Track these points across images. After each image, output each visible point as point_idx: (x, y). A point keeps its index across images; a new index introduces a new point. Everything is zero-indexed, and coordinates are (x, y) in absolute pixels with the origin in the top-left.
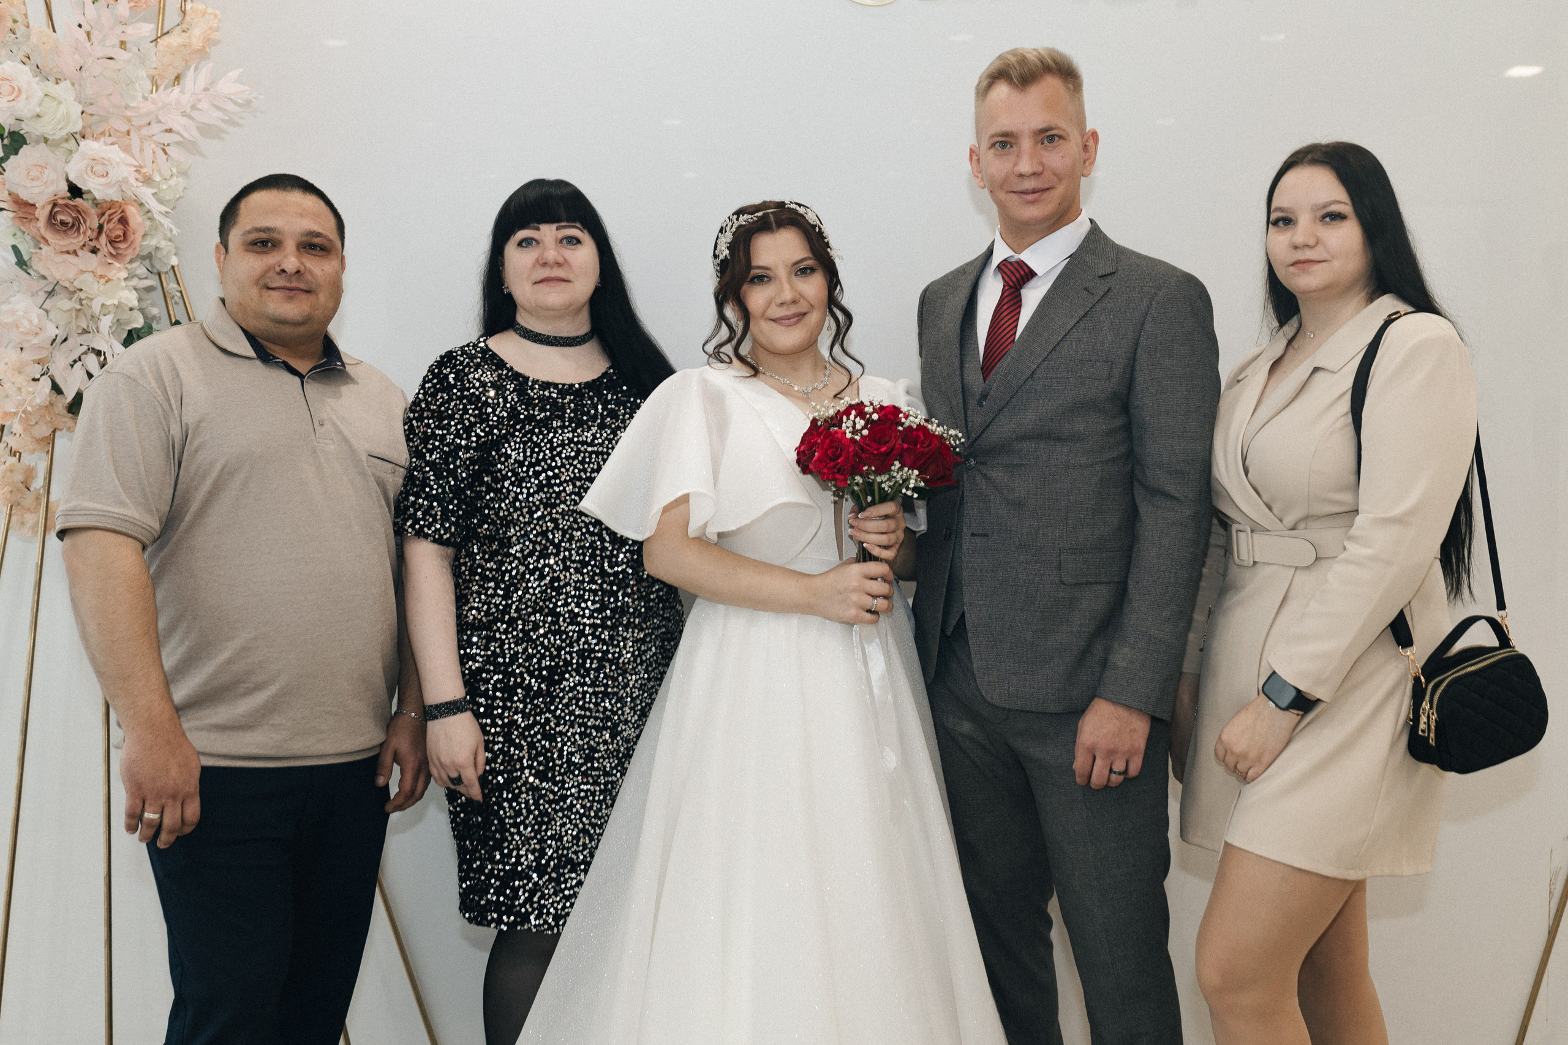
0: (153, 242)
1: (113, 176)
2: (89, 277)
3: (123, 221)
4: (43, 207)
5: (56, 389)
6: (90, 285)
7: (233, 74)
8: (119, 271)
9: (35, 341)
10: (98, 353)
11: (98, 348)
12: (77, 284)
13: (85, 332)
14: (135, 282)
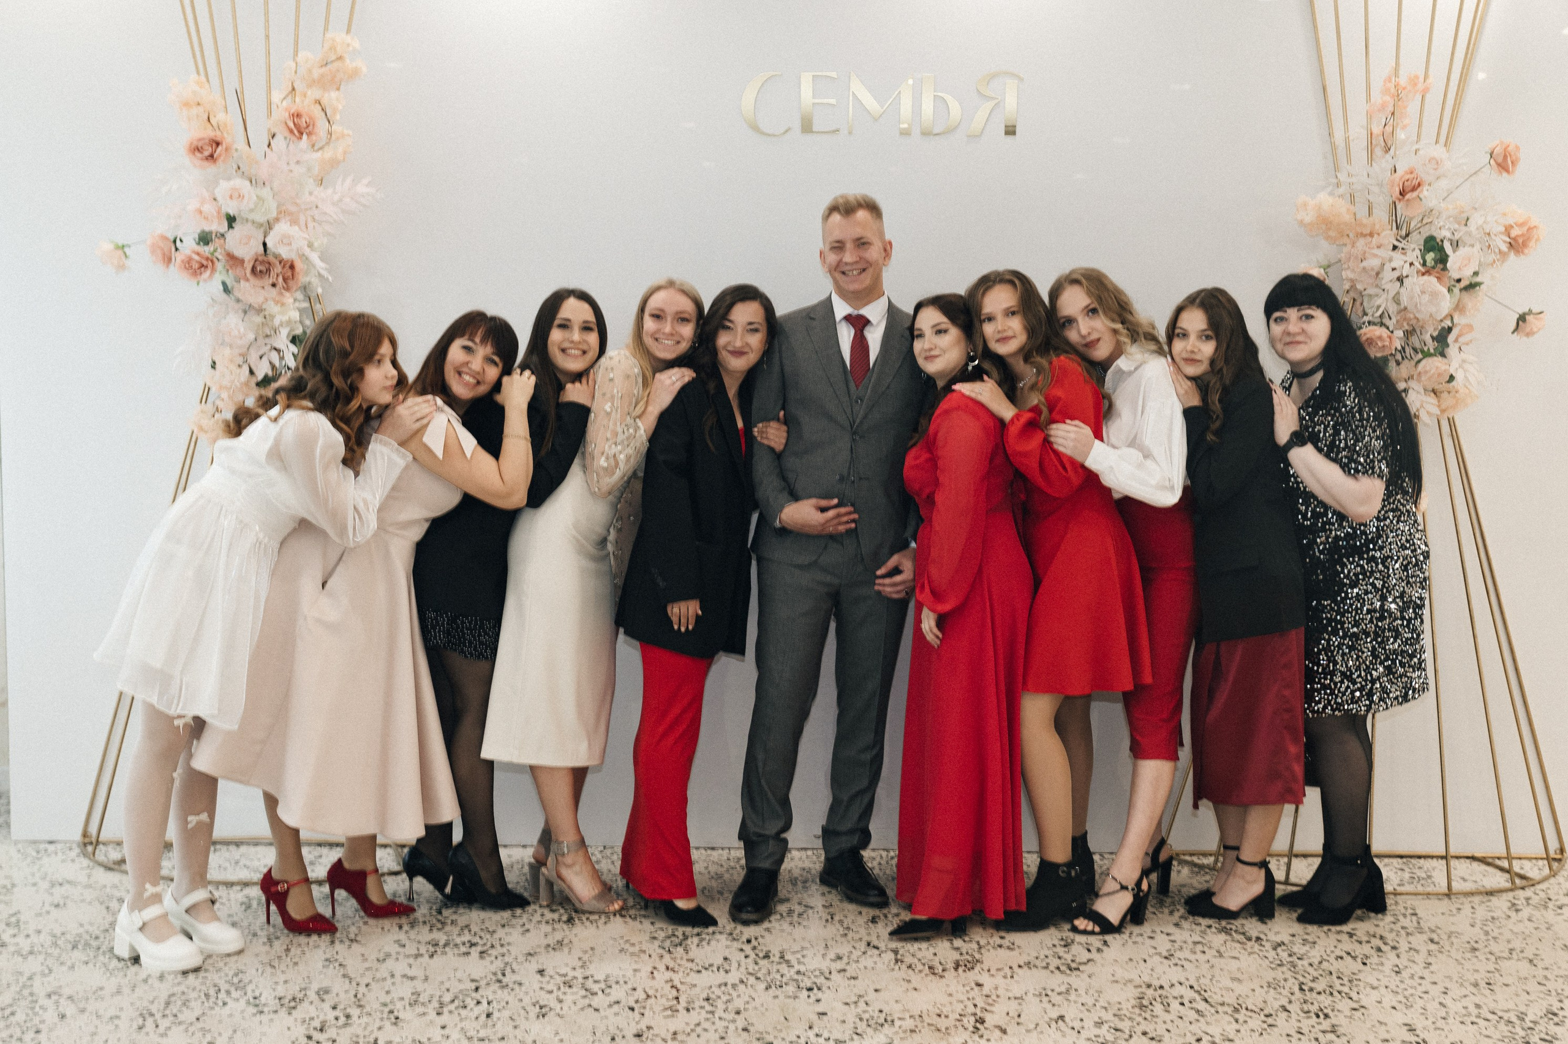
0: (307, 279)
1: (294, 246)
2: (271, 303)
3: (292, 267)
4: (249, 261)
5: (252, 372)
6: (272, 308)
7: (365, 181)
8: (288, 298)
9: (239, 342)
10: (278, 350)
11: (277, 346)
12: (264, 307)
13: (267, 336)
14: (297, 304)
